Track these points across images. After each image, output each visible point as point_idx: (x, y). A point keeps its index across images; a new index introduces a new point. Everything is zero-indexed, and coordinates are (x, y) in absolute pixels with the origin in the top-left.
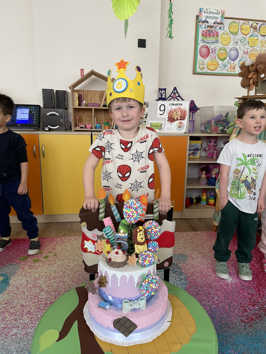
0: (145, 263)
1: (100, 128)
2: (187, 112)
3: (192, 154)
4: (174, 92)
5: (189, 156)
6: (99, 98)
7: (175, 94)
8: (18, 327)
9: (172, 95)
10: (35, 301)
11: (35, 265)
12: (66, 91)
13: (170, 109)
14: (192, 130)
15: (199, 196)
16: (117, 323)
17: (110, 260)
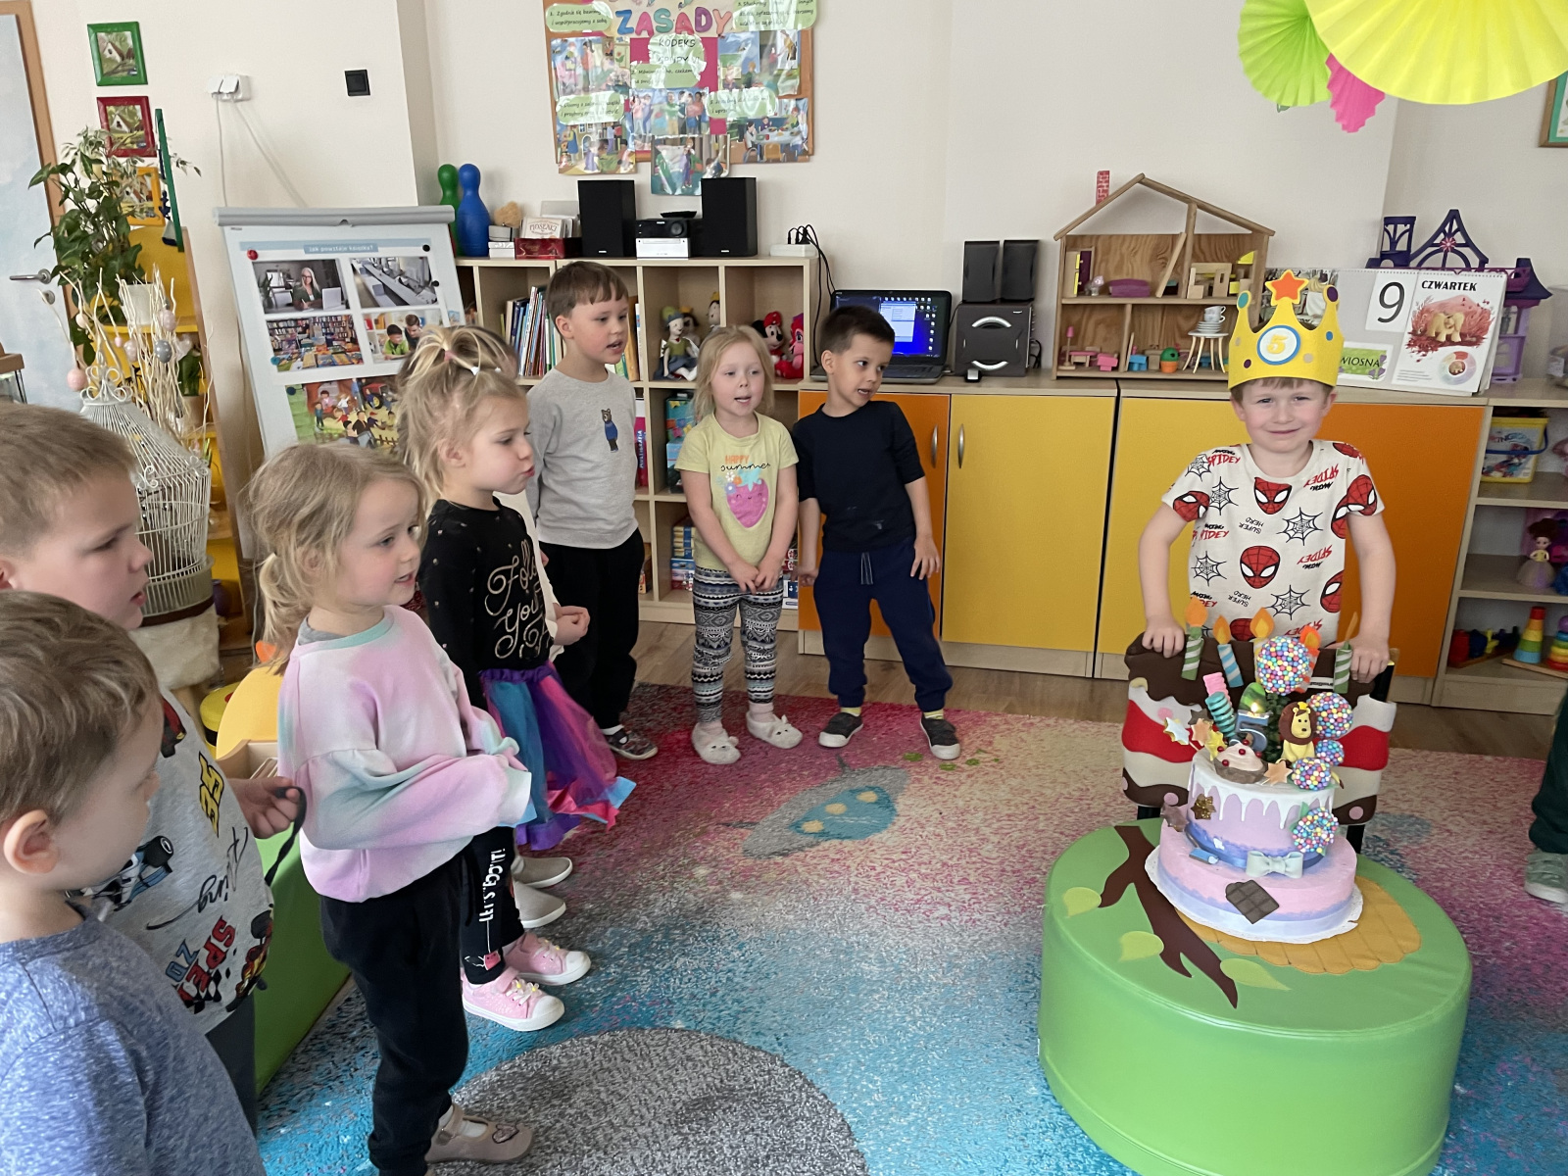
0: (1309, 782)
1: (1144, 368)
2: (1492, 317)
3: (1499, 467)
4: (1447, 229)
5: (1486, 472)
6: (1151, 261)
7: (1450, 235)
8: (950, 906)
9: (1437, 241)
10: (974, 859)
11: (950, 778)
12: (1036, 241)
13: (1421, 302)
14: (1511, 370)
15: (1515, 629)
16: (1234, 891)
17: (1226, 763)
